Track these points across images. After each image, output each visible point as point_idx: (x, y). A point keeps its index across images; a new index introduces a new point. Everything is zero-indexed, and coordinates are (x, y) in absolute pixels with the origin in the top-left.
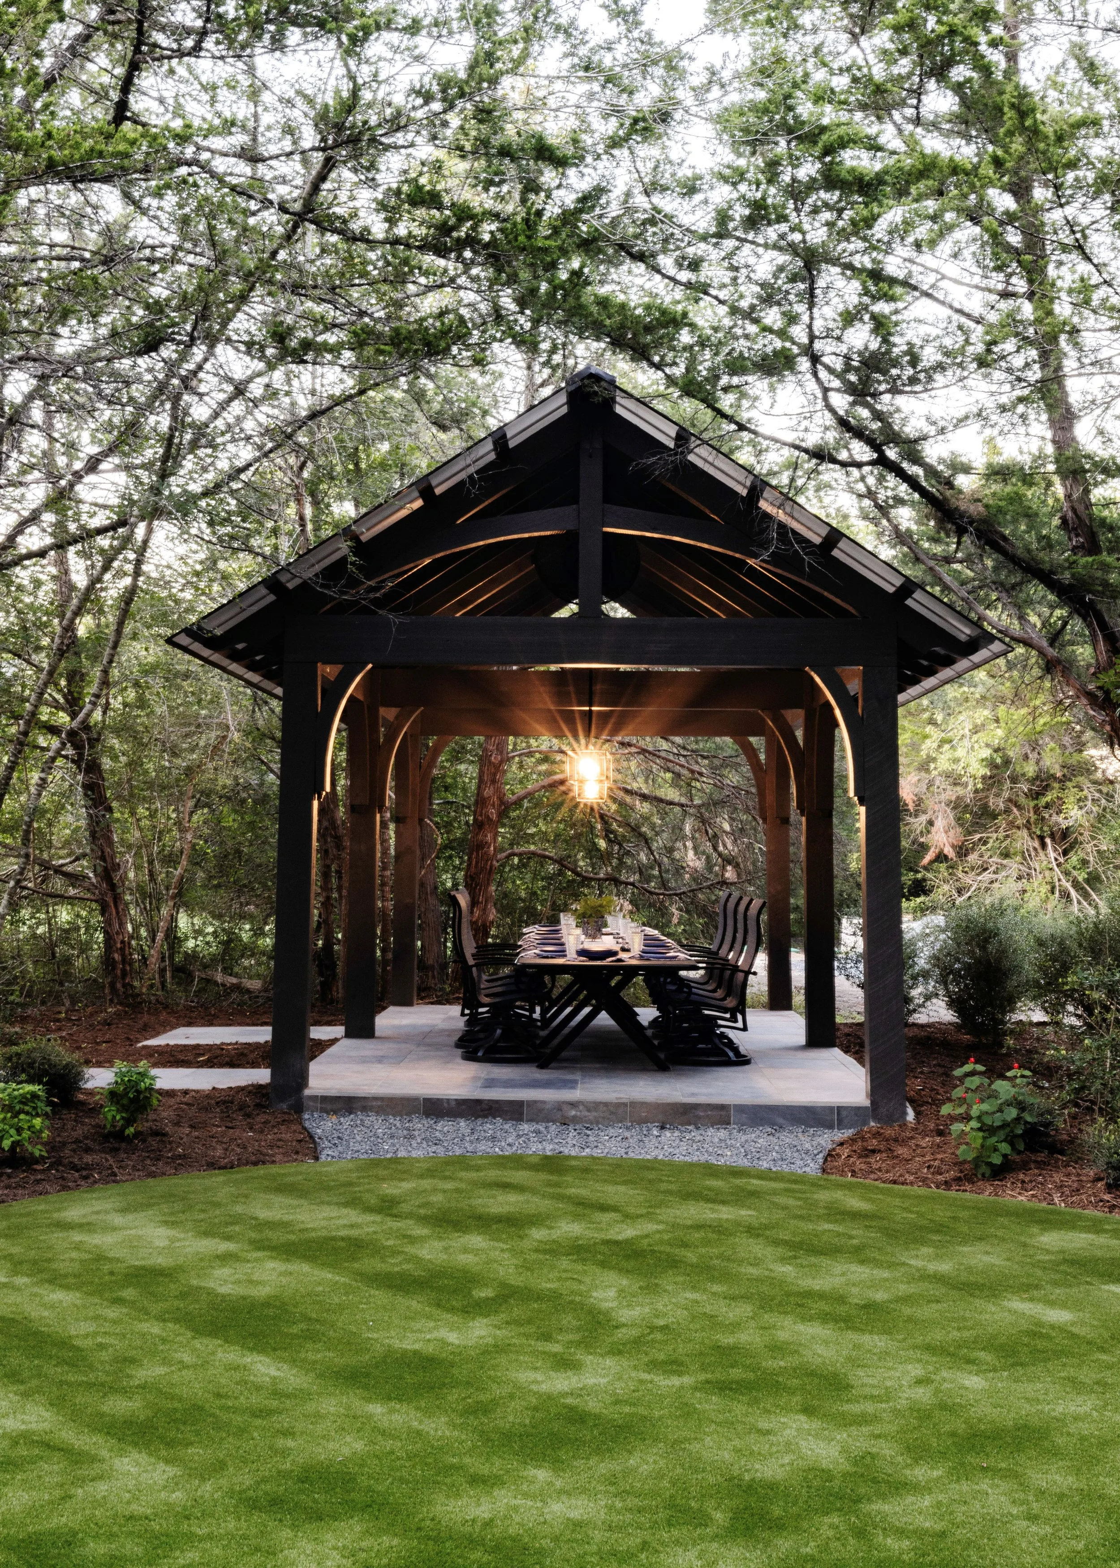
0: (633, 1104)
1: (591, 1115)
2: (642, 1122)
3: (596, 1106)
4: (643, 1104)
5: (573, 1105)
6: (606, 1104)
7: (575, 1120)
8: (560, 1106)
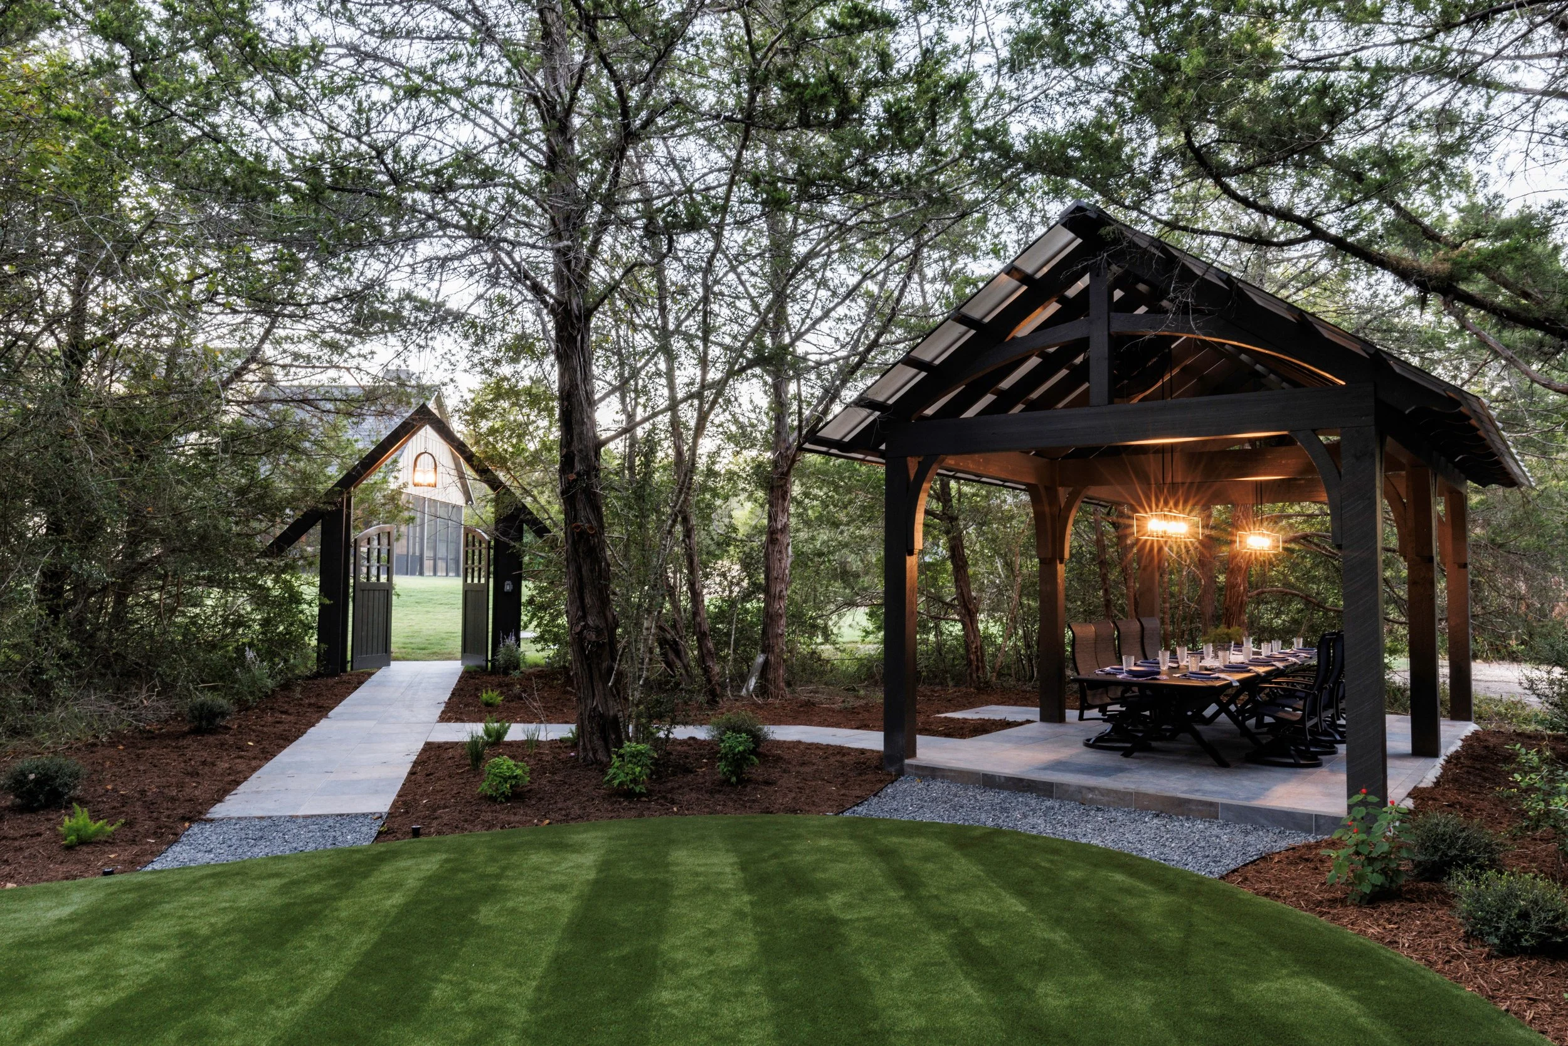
0: (1137, 794)
1: (1105, 799)
2: (1144, 809)
3: (1109, 792)
4: (1145, 795)
5: (1091, 789)
6: (1116, 792)
7: (1092, 801)
8: (1081, 789)
